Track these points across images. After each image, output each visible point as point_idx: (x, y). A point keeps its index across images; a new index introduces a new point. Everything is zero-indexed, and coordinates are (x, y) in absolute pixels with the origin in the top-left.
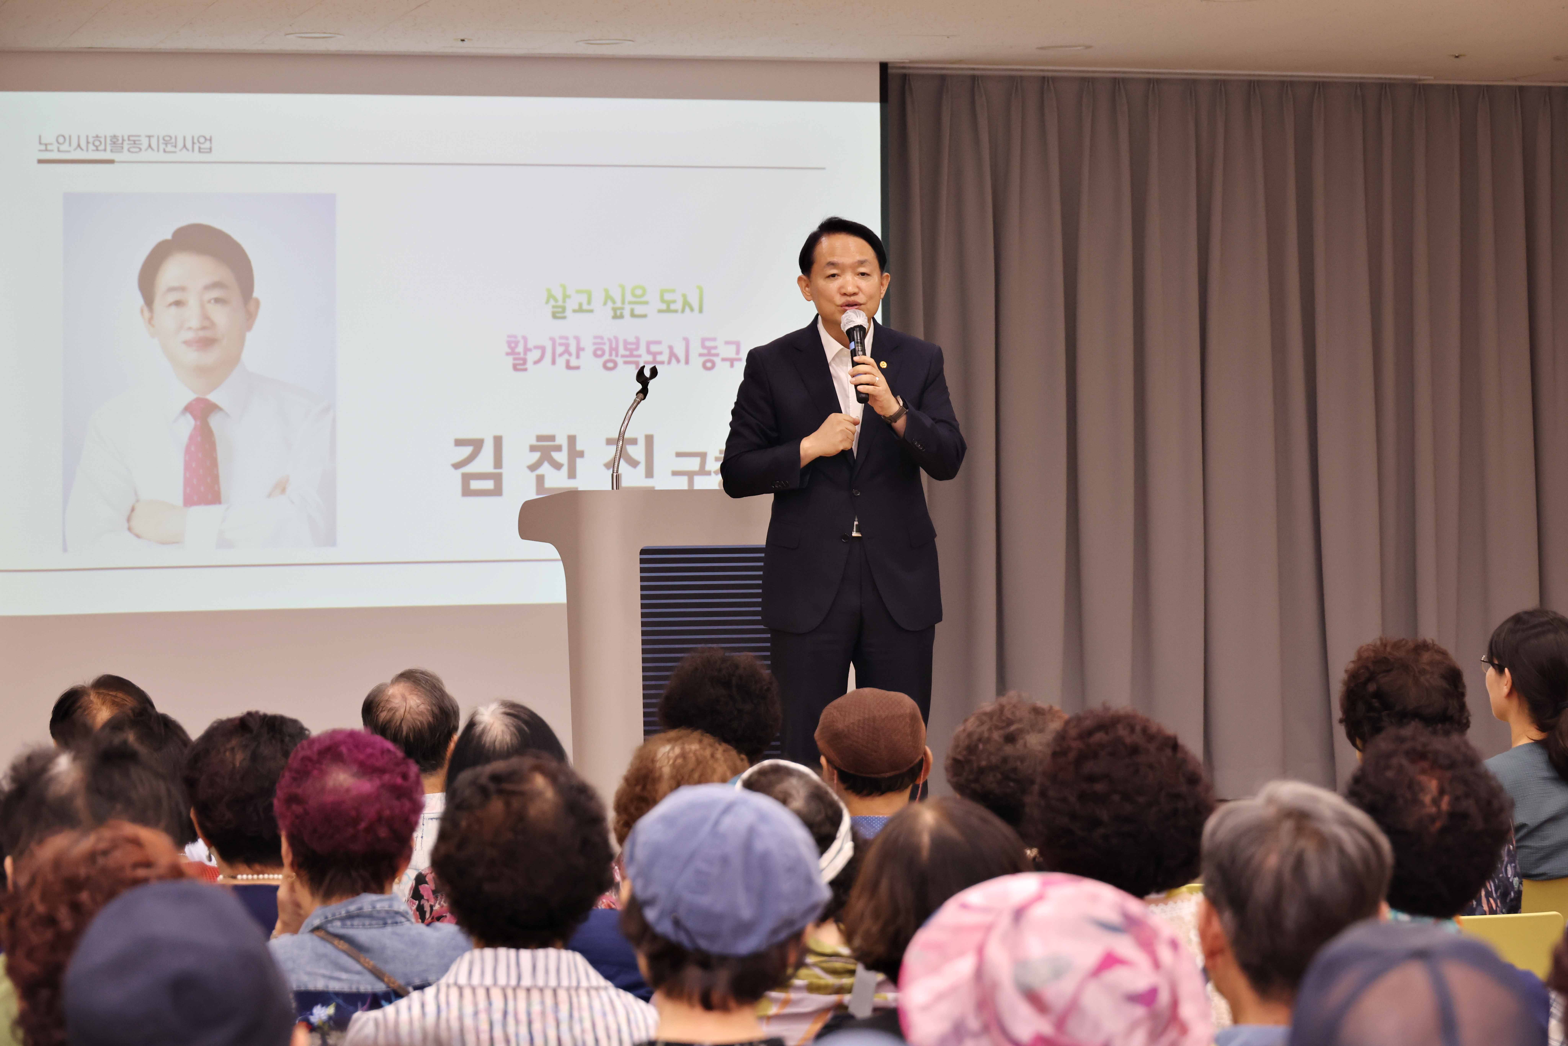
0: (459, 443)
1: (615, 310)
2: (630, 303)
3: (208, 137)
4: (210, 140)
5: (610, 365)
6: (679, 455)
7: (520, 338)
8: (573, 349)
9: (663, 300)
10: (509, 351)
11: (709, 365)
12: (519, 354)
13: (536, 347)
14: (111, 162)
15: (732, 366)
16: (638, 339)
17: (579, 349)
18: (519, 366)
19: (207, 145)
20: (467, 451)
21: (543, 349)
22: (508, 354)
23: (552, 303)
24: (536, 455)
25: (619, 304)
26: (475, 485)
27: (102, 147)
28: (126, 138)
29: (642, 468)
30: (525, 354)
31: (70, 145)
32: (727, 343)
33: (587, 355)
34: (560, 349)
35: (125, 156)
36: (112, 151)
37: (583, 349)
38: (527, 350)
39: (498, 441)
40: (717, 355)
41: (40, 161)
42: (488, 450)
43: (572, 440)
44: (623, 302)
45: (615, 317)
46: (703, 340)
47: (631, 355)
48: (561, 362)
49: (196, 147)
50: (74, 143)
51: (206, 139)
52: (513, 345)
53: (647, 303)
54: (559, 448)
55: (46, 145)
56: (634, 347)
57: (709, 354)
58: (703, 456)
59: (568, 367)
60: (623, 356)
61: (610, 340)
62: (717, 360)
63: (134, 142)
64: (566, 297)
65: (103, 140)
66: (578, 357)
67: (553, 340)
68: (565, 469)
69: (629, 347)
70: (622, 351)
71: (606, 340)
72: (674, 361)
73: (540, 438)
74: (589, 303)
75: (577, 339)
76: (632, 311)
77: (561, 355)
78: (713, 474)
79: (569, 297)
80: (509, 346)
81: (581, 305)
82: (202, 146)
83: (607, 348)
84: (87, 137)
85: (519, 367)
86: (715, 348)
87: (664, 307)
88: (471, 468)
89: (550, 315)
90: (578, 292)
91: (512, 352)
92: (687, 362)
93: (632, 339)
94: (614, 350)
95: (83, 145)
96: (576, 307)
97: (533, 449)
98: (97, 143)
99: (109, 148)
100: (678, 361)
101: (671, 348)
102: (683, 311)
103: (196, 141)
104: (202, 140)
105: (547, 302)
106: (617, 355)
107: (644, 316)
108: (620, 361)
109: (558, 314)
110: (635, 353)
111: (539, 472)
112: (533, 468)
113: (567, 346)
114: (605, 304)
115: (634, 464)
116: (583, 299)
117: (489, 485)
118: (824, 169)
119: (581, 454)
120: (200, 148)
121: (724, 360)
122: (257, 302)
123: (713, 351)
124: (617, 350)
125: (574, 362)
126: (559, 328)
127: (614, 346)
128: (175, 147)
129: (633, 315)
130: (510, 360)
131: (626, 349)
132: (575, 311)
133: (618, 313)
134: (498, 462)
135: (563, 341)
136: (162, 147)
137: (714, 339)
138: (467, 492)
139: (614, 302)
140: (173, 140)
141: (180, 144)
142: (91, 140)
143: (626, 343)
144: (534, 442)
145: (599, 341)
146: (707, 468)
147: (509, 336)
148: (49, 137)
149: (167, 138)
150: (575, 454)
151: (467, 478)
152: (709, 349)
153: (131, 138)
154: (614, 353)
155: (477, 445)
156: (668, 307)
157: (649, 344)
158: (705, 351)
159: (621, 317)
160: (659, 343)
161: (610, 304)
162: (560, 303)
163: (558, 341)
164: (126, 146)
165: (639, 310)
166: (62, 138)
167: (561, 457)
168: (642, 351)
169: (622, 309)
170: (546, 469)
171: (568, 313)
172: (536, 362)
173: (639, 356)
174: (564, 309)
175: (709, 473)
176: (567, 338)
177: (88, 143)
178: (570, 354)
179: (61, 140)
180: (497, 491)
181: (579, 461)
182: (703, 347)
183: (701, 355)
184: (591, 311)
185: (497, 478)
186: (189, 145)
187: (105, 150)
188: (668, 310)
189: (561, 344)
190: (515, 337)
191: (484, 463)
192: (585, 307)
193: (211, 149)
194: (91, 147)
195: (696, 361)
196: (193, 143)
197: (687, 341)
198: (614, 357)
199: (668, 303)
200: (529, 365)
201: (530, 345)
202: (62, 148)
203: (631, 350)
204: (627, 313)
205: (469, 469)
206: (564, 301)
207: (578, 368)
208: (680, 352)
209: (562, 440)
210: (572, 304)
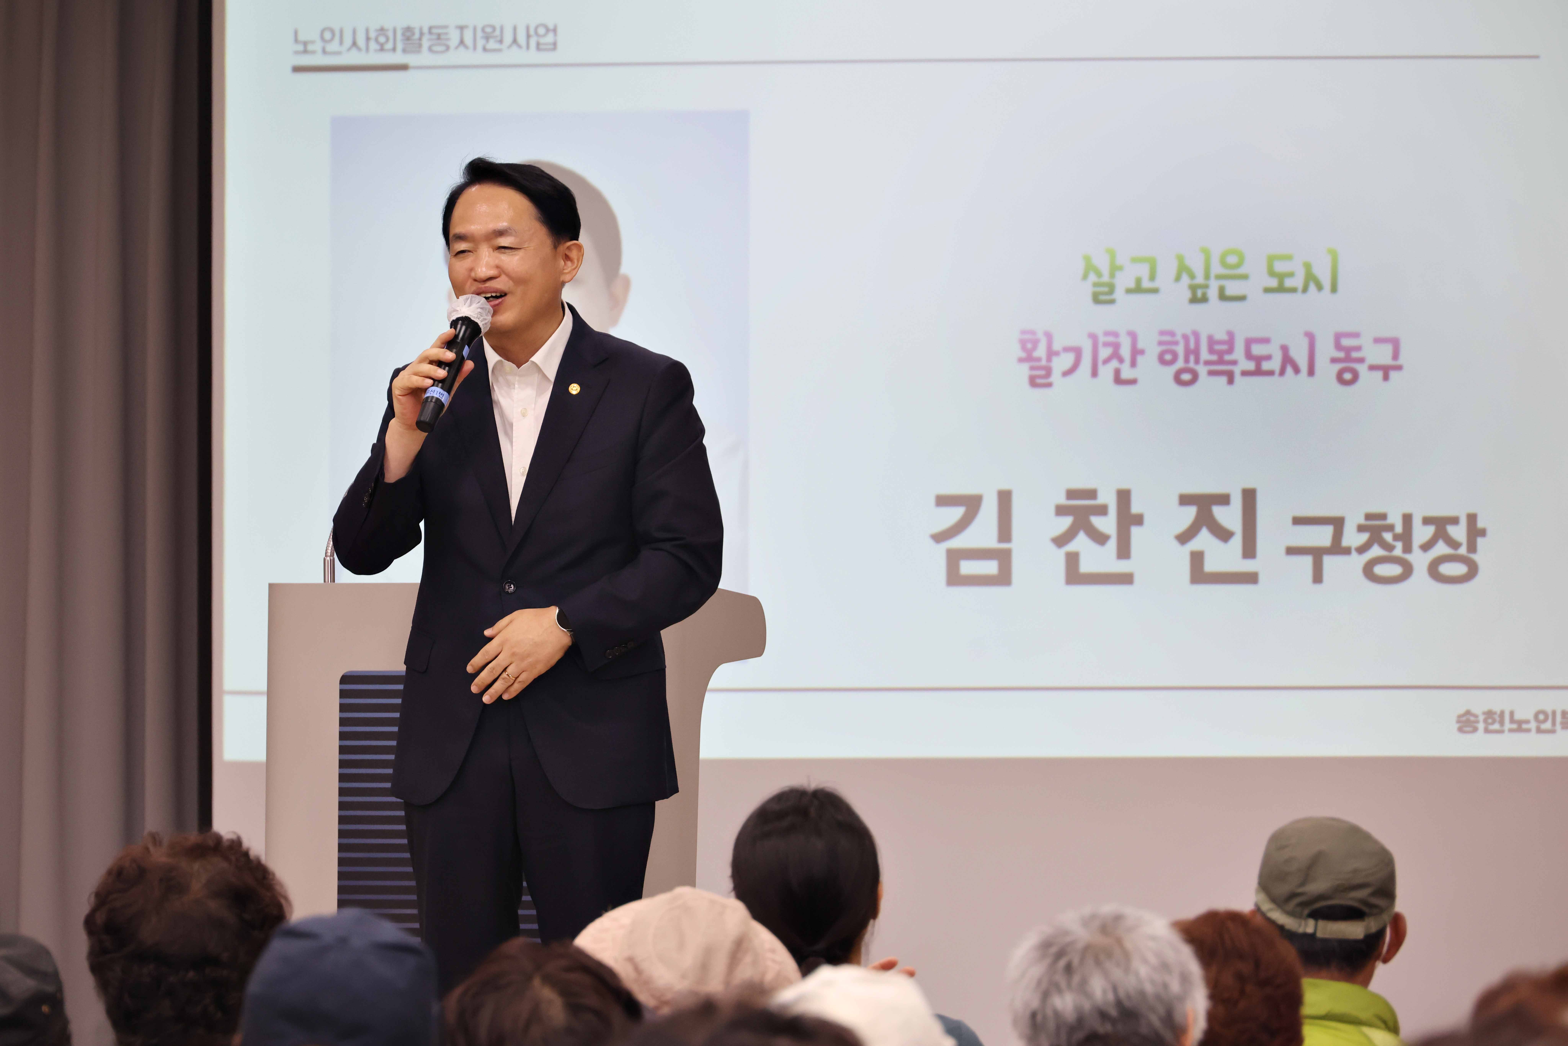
0: (943, 501)
1: (1193, 288)
2: (1219, 277)
3: (551, 27)
4: (555, 30)
5: (1186, 377)
6: (1298, 521)
7: (1040, 335)
8: (1125, 351)
9: (1272, 273)
10: (1023, 355)
11: (1348, 376)
12: (1039, 359)
13: (1067, 349)
14: (404, 67)
15: (1386, 378)
16: (1231, 335)
17: (1136, 352)
18: (1040, 379)
19: (550, 38)
20: (956, 513)
21: (1078, 352)
22: (1021, 360)
23: (1092, 278)
24: (1066, 522)
25: (1200, 280)
26: (967, 567)
27: (389, 46)
28: (426, 30)
29: (1237, 542)
30: (1049, 359)
31: (341, 42)
32: (1378, 341)
33: (1148, 362)
34: (1105, 352)
35: (424, 58)
36: (404, 51)
37: (1142, 352)
38: (1051, 354)
39: (1005, 498)
40: (1361, 360)
41: (297, 69)
42: (989, 511)
43: (1124, 497)
44: (1207, 277)
45: (1194, 300)
46: (1338, 337)
47: (1221, 361)
48: (1106, 372)
49: (533, 42)
50: (348, 41)
51: (548, 30)
52: (1029, 346)
53: (1245, 277)
54: (1102, 510)
55: (305, 44)
56: (1224, 347)
57: (1348, 359)
58: (1338, 523)
59: (1118, 380)
60: (1207, 363)
61: (1186, 338)
62: (1362, 369)
63: (438, 36)
64: (1114, 269)
65: (390, 34)
66: (1133, 364)
67: (1093, 337)
68: (1112, 544)
69: (1218, 347)
70: (1205, 355)
71: (1179, 338)
72: (1289, 370)
73: (1072, 494)
74: (1152, 278)
75: (1133, 336)
76: (1222, 290)
77: (1106, 361)
78: (1354, 553)
79: (1120, 268)
80: (1024, 348)
81: (1139, 281)
82: (542, 40)
83: (1180, 349)
84: (367, 31)
85: (1039, 381)
86: (1358, 348)
87: (1273, 283)
88: (961, 541)
89: (1089, 299)
90: (1135, 260)
91: (1028, 358)
92: (1311, 372)
93: (1221, 335)
94: (1193, 352)
95: (361, 42)
96: (1132, 285)
97: (1061, 511)
98: (382, 39)
99: (400, 46)
100: (1297, 370)
101: (1285, 349)
102: (1305, 290)
103: (532, 32)
104: (542, 31)
105: (1085, 277)
106: (1197, 362)
107: (1242, 298)
108: (1202, 370)
109: (1103, 296)
110: (1227, 357)
111: (1071, 547)
112: (1060, 541)
113: (1116, 346)
114: (1178, 279)
115: (1224, 535)
116: (1143, 271)
117: (990, 567)
118: (1537, 57)
119: (1139, 520)
120: (538, 44)
121: (1372, 368)
122: (627, 282)
123: (1355, 355)
124: (1197, 353)
125: (1127, 373)
126: (1103, 319)
127: (1192, 345)
128: (501, 42)
129: (1223, 296)
130: (1024, 370)
131: (1211, 351)
132: (1129, 291)
133: (1199, 293)
134: (1005, 532)
135: (1111, 339)
136: (481, 43)
137: (1356, 335)
138: (954, 578)
139: (1192, 276)
140: (498, 33)
141: (508, 38)
142: (372, 35)
143: (1211, 341)
144: (1062, 500)
145: (1167, 338)
146: (1345, 543)
147: (1024, 332)
148: (310, 32)
149: (488, 30)
150: (1129, 520)
151: (954, 557)
152: (1348, 350)
153: (435, 31)
154: (1192, 358)
155: (971, 504)
156: (1281, 283)
157: (1249, 343)
158: (1341, 355)
159: (1204, 299)
160: (1266, 341)
161: (1185, 280)
162: (1106, 279)
163: (1102, 339)
164: (426, 43)
165: (1232, 288)
166: (329, 34)
167: (1107, 524)
168: (1239, 353)
169: (1206, 287)
170: (1081, 543)
171: (1119, 294)
172: (1066, 373)
173: (1234, 363)
174: (1112, 289)
175: (1347, 551)
176: (1116, 334)
177: (368, 39)
178: (1121, 360)
179: (328, 35)
180: (1003, 578)
181: (1135, 531)
182: (1338, 346)
183: (1334, 360)
184: (1155, 291)
185: (1004, 558)
186: (522, 38)
187: (394, 49)
188: (1281, 289)
189: (1106, 344)
190: (1033, 333)
191: (982, 533)
192: (1146, 284)
193: (555, 44)
194: (373, 45)
195: (1326, 370)
196: (528, 36)
197: (1311, 338)
198: (1191, 364)
199: (1281, 277)
200: (1056, 377)
201: (1057, 346)
202: (330, 48)
203: (1221, 354)
204: (1213, 293)
205: (958, 542)
206: (1112, 275)
207: (1133, 382)
208: (1301, 357)
209: (1107, 497)
210: (1124, 281)
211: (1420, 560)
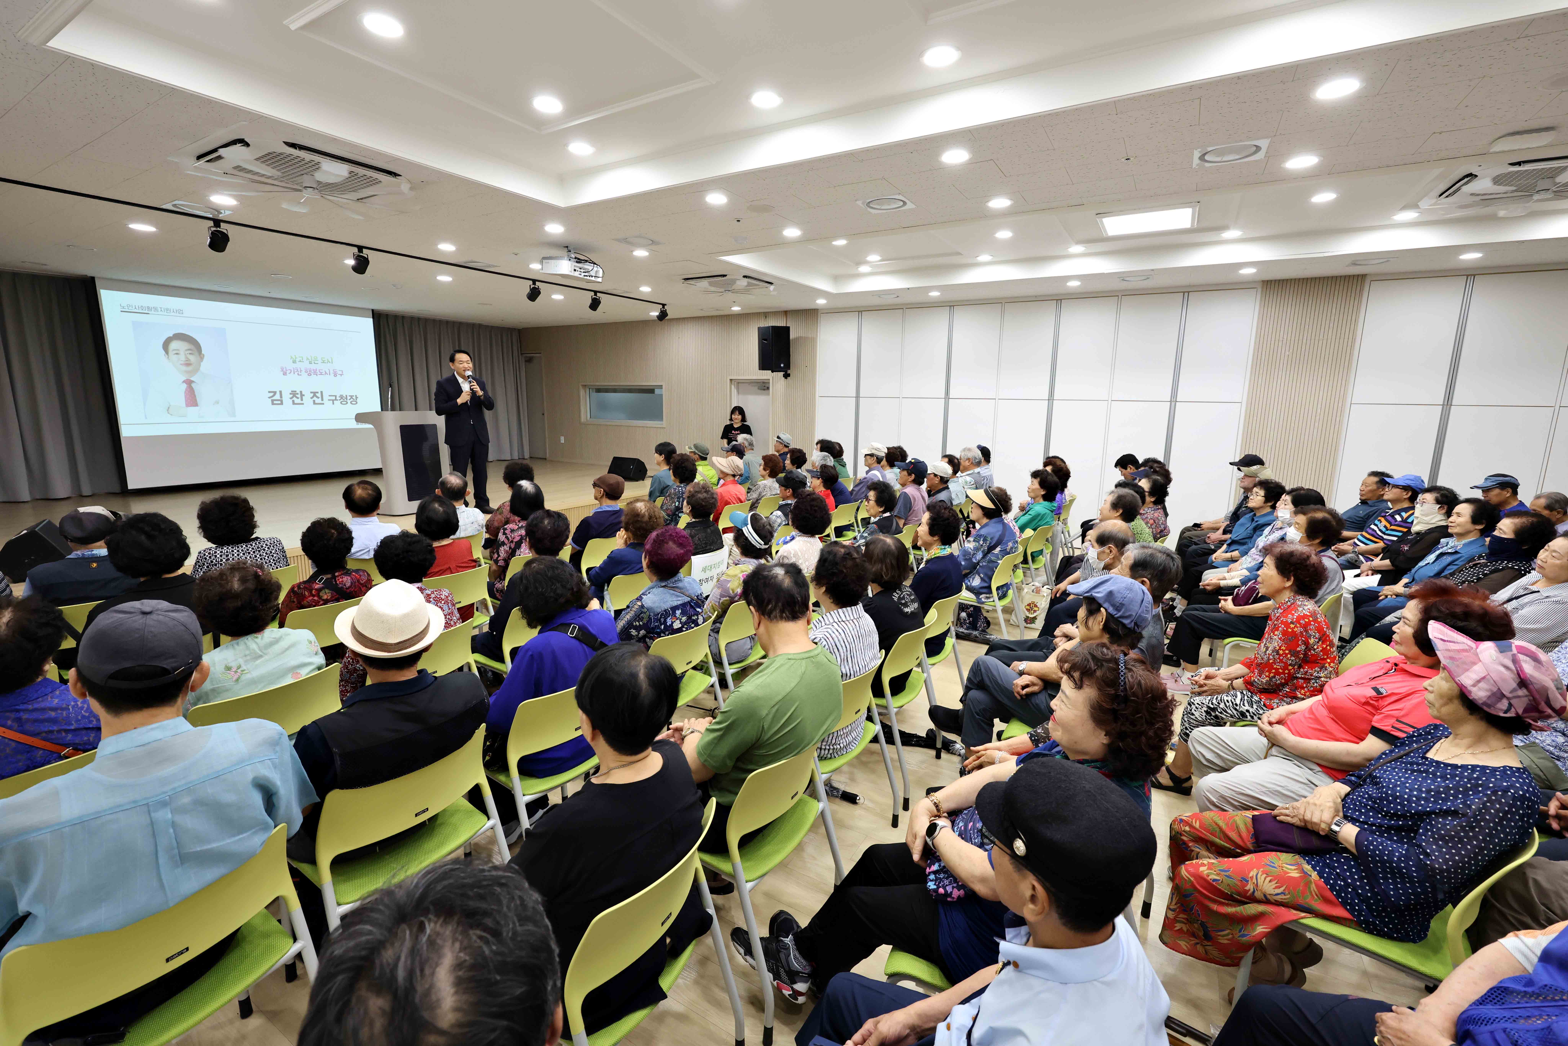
0: (270, 392)
3: (181, 310)
7: (284, 367)
12: (284, 371)
13: (289, 370)
14: (148, 314)
15: (341, 376)
16: (316, 369)
18: (285, 374)
19: (181, 312)
20: (272, 394)
21: (291, 370)
22: (281, 371)
23: (292, 359)
28: (152, 307)
30: (286, 371)
33: (303, 372)
35: (153, 312)
36: (147, 311)
39: (281, 392)
41: (122, 311)
42: (278, 394)
43: (301, 392)
45: (310, 363)
48: (296, 373)
49: (177, 312)
50: (134, 307)
52: (282, 369)
58: (336, 396)
63: (156, 309)
65: (144, 307)
73: (292, 391)
78: (339, 400)
82: (179, 312)
88: (274, 398)
95: (137, 308)
98: (142, 308)
103: (177, 310)
104: (179, 310)
109: (294, 362)
112: (291, 398)
113: (297, 370)
114: (307, 360)
118: (360, 332)
122: (203, 355)
126: (294, 366)
134: (281, 397)
136: (165, 311)
138: (273, 404)
140: (169, 310)
141: (172, 311)
142: (140, 306)
147: (281, 367)
148: (124, 304)
149: (167, 309)
150: (302, 395)
151: (272, 401)
153: (154, 308)
155: (275, 393)
163: (295, 369)
164: (152, 310)
166: (129, 306)
167: (299, 396)
170: (294, 399)
180: (282, 404)
184: (303, 362)
185: (282, 401)
186: (175, 311)
187: (145, 310)
191: (277, 397)
193: (183, 312)
200: (287, 374)
201: (287, 369)
207: (301, 375)
209: (298, 392)
210: (298, 360)
211: (349, 401)
